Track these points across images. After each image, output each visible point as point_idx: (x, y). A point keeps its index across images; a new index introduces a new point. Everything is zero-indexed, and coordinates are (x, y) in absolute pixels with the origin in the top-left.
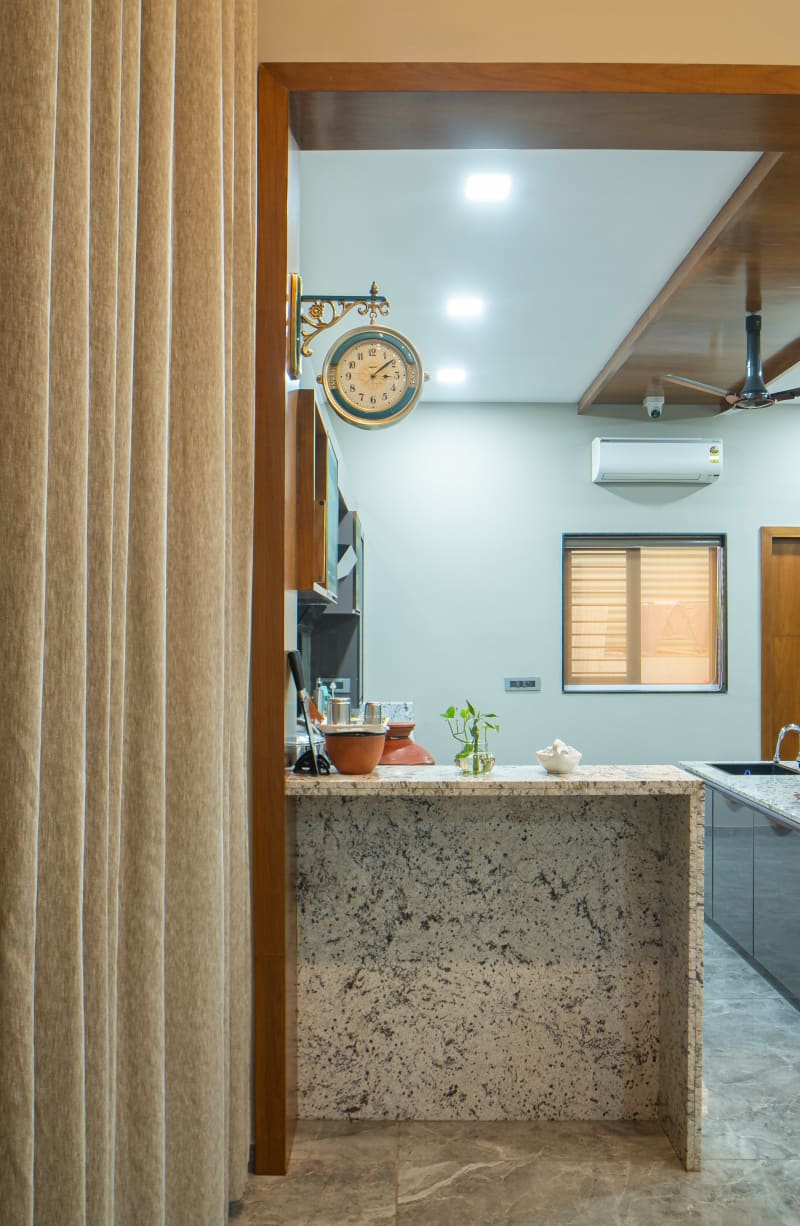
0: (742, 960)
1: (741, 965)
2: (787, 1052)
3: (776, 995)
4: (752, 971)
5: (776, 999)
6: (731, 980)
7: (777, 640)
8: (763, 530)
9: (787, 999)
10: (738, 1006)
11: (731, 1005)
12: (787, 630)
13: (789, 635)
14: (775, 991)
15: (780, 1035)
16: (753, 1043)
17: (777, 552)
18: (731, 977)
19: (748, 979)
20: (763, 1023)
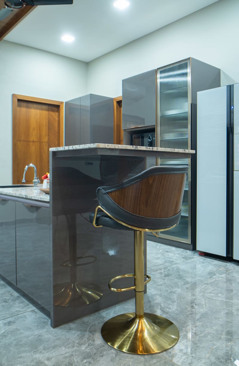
0: (9, 288)
1: (9, 292)
2: (47, 355)
3: (32, 307)
4: (16, 294)
5: (33, 311)
6: (4, 304)
7: (19, 142)
8: (13, 95)
9: (38, 309)
10: (9, 323)
11: (5, 324)
12: (23, 139)
13: (23, 141)
14: (31, 305)
15: (39, 340)
16: (22, 355)
17: (19, 106)
18: (4, 301)
19: (14, 300)
20: (27, 333)
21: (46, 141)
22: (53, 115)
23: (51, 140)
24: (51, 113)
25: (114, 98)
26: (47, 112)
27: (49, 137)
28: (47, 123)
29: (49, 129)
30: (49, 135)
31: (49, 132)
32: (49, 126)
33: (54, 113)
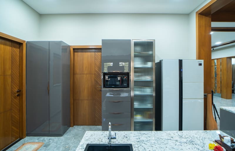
21: (9, 74)
22: (16, 50)
23: (14, 72)
24: (14, 49)
25: (71, 46)
26: (11, 48)
27: (12, 70)
28: (11, 58)
29: (12, 64)
30: (12, 69)
31: (12, 66)
32: (12, 61)
33: (16, 49)
